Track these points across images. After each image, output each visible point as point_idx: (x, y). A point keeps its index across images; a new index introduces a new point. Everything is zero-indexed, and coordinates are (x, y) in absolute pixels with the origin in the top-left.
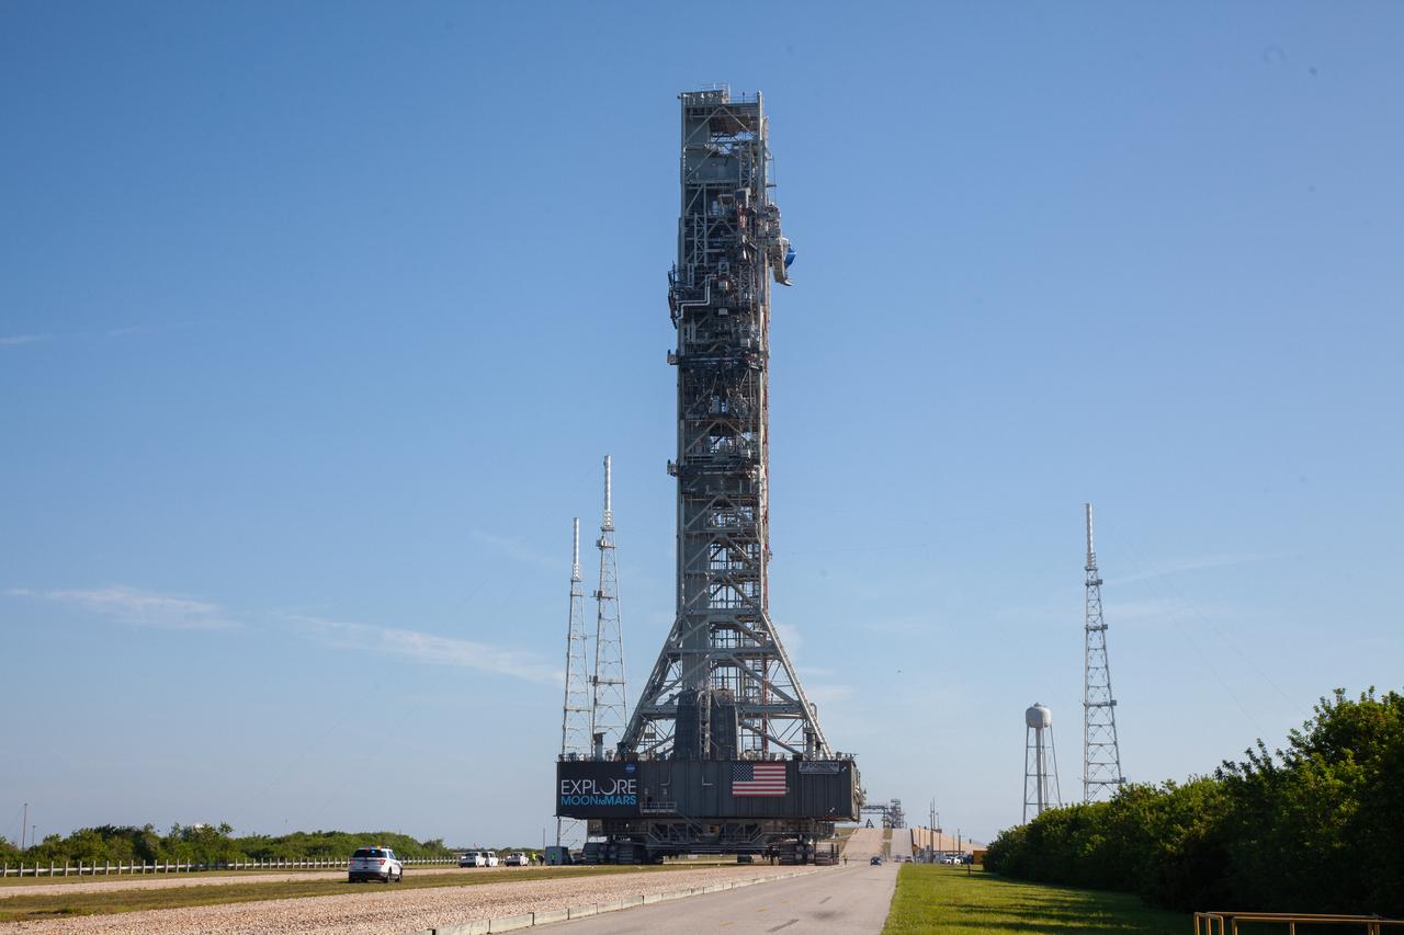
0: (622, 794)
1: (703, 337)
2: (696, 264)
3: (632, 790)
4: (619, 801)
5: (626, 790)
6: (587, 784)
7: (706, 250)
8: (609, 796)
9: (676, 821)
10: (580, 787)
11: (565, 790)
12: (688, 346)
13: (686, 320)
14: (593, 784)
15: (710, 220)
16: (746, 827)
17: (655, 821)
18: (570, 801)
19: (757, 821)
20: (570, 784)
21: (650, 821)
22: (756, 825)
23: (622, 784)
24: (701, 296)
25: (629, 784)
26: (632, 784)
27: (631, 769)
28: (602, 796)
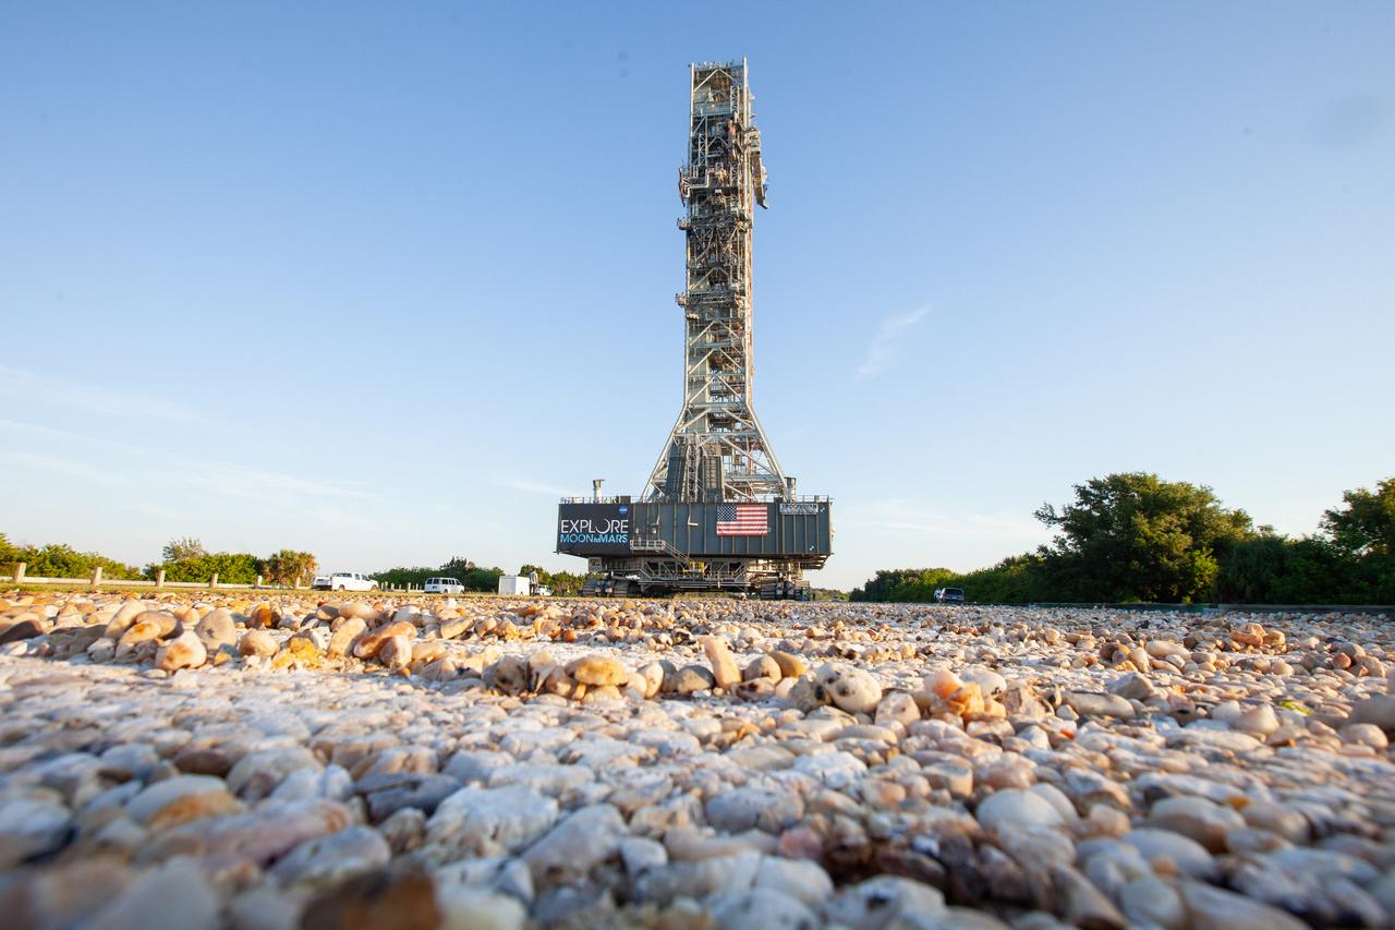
0: (615, 533)
1: (704, 214)
2: (699, 165)
3: (624, 529)
4: (612, 539)
5: (619, 529)
6: (584, 524)
7: (707, 156)
8: (603, 535)
9: (667, 560)
10: (578, 526)
11: (565, 529)
12: (694, 220)
13: (692, 201)
14: (589, 524)
15: (710, 140)
16: (731, 565)
17: (648, 559)
18: (569, 539)
19: (741, 560)
20: (569, 524)
21: (643, 559)
22: (739, 564)
23: (616, 524)
24: (703, 182)
25: (622, 524)
26: (624, 524)
27: (623, 510)
28: (597, 535)
